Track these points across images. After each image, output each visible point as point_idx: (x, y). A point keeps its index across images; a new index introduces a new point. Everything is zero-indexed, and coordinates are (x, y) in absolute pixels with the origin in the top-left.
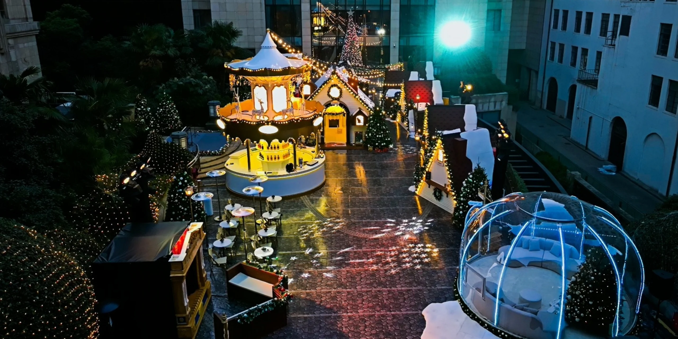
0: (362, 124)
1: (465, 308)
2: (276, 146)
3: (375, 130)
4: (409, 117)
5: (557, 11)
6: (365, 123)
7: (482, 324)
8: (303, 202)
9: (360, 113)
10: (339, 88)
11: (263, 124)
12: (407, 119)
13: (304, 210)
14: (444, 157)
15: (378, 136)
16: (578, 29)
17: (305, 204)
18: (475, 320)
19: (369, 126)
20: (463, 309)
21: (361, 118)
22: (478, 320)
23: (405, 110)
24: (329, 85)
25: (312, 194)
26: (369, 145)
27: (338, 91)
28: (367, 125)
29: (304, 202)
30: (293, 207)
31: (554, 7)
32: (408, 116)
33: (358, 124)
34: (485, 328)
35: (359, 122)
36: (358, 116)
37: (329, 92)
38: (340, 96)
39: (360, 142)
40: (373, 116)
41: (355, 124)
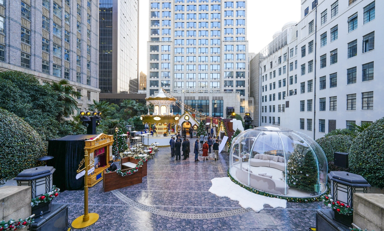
0: (196, 129)
1: (233, 179)
5: (263, 97)
6: (197, 128)
7: (242, 186)
9: (195, 125)
10: (188, 116)
11: (155, 117)
14: (224, 129)
16: (270, 111)
18: (238, 184)
20: (232, 180)
21: (196, 127)
22: (239, 184)
24: (185, 115)
27: (188, 117)
31: (262, 96)
33: (194, 129)
34: (244, 188)
35: (195, 128)
36: (195, 126)
37: (185, 118)
38: (189, 119)
39: (195, 135)
40: (200, 125)
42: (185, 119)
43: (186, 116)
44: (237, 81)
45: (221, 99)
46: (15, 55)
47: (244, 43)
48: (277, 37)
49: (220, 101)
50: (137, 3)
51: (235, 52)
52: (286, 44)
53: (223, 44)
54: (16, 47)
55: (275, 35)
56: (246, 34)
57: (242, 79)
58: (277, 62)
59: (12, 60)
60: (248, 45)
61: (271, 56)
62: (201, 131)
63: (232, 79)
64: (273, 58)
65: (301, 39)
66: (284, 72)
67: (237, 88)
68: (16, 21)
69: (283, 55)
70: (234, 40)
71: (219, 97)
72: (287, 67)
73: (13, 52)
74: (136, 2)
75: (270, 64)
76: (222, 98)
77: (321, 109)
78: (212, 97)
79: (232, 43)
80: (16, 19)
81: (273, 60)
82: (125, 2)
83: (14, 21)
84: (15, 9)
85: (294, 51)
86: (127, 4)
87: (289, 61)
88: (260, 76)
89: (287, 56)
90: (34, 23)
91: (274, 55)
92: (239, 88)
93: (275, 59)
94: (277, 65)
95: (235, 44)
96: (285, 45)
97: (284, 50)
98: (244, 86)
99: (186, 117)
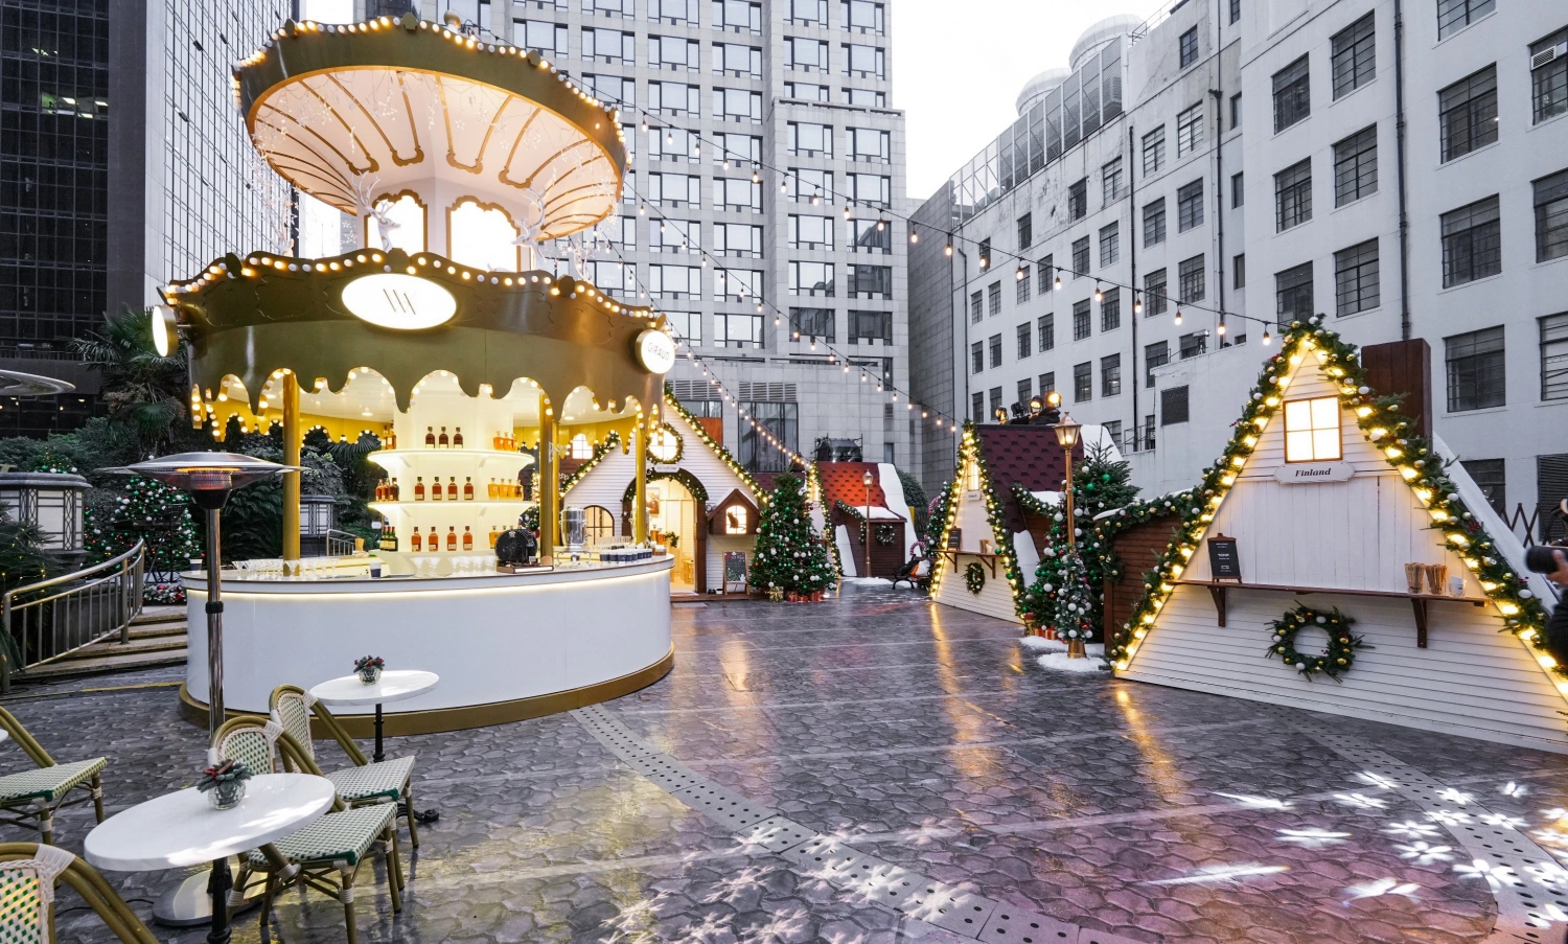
0: (741, 530)
2: (461, 485)
3: (787, 539)
4: (838, 542)
6: (751, 526)
8: (585, 734)
9: (736, 498)
10: (674, 432)
12: (834, 546)
13: (598, 778)
15: (796, 555)
17: (600, 739)
19: (766, 532)
21: (739, 512)
23: (827, 526)
25: (628, 699)
26: (771, 584)
27: (673, 440)
28: (759, 530)
29: (593, 732)
30: (522, 762)
32: (834, 539)
33: (730, 530)
35: (734, 523)
36: (731, 510)
38: (679, 457)
39: (741, 583)
40: (781, 500)
41: (722, 531)
44: (854, 315)
45: (785, 397)
47: (884, 122)
48: (1040, 98)
49: (782, 404)
51: (841, 164)
52: (1115, 111)
53: (782, 113)
55: (1034, 88)
56: (891, 81)
57: (878, 303)
58: (1064, 210)
60: (904, 132)
61: (1023, 190)
62: (795, 544)
63: (829, 303)
64: (1035, 197)
65: (1271, 32)
66: (1109, 256)
67: (853, 350)
69: (1100, 173)
70: (832, 101)
71: (777, 388)
72: (1124, 231)
75: (1016, 227)
76: (791, 388)
77: (1454, 400)
78: (736, 386)
79: (825, 116)
81: (1035, 204)
85: (1166, 143)
87: (1136, 196)
88: (958, 297)
89: (1126, 175)
91: (1038, 180)
92: (863, 347)
93: (1045, 198)
94: (1063, 227)
95: (841, 119)
96: (1109, 117)
97: (1106, 143)
98: (889, 342)
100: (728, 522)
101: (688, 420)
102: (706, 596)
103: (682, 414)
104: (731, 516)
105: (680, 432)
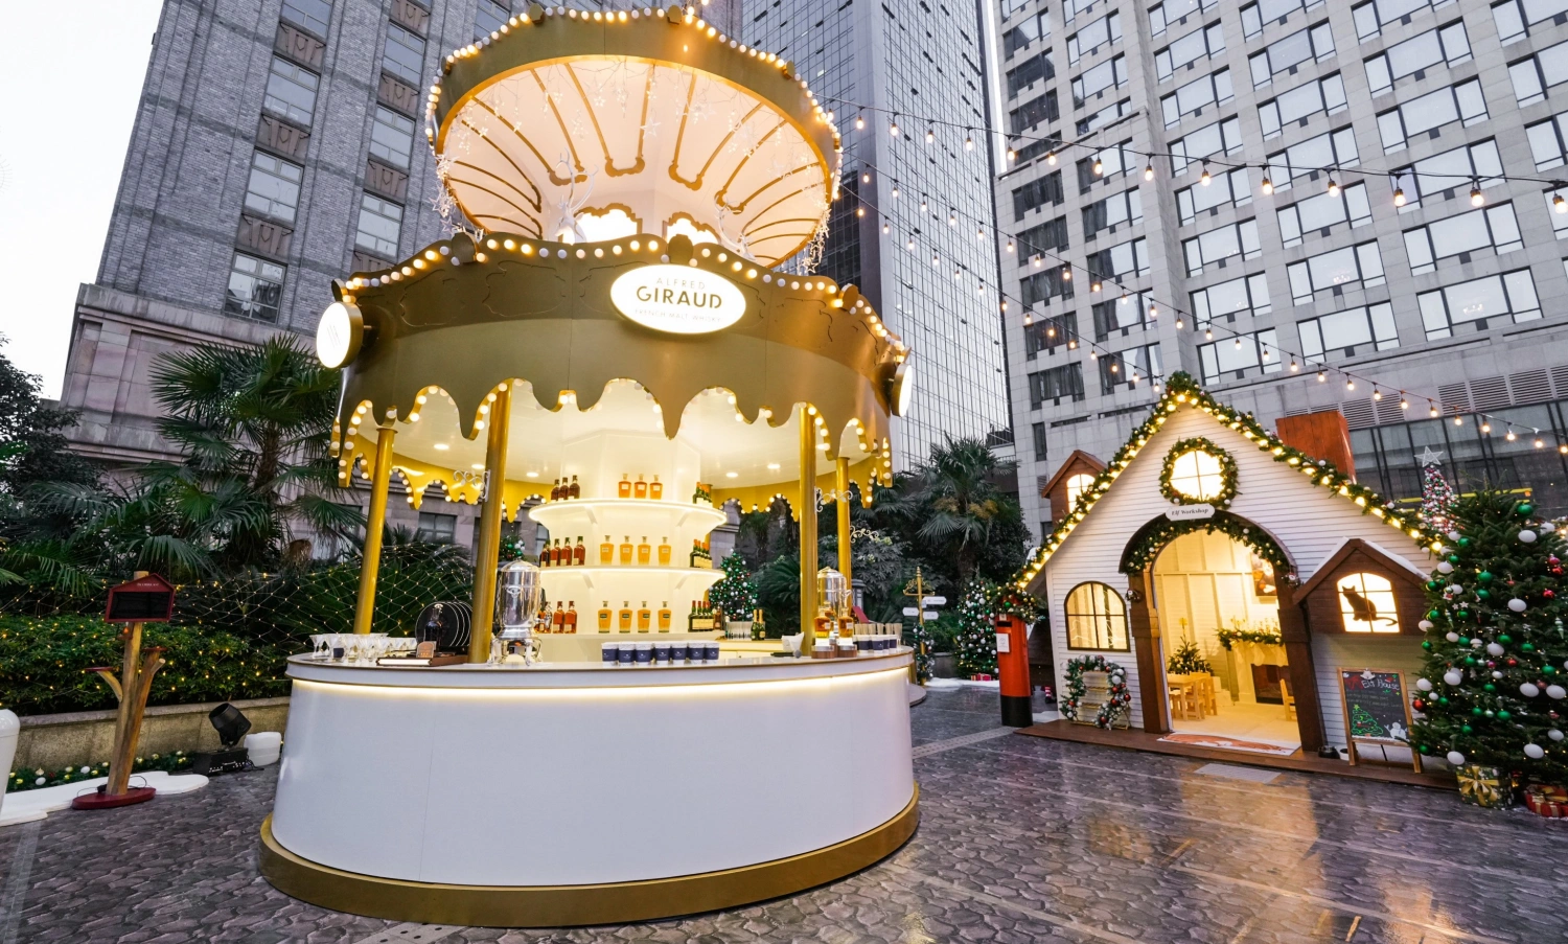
19: (1441, 631)
21: (1377, 589)
26: (1455, 757)
27: (1214, 467)
28: (1424, 625)
33: (1352, 624)
35: (1364, 610)
36: (1347, 582)
37: (1166, 476)
38: (1229, 491)
39: (1394, 744)
40: (1464, 558)
41: (1335, 626)
42: (1170, 494)
43: (1180, 448)
46: (316, 297)
50: (979, 87)
54: (329, 266)
59: (301, 315)
68: (341, 173)
73: (313, 283)
74: (970, 83)
80: (344, 164)
82: (915, 92)
83: (335, 172)
84: (344, 129)
86: (926, 96)
90: (420, 176)
99: (1184, 464)
100: (1345, 605)
101: (1235, 426)
102: (1321, 765)
103: (1222, 417)
104: (1351, 595)
105: (1228, 448)
